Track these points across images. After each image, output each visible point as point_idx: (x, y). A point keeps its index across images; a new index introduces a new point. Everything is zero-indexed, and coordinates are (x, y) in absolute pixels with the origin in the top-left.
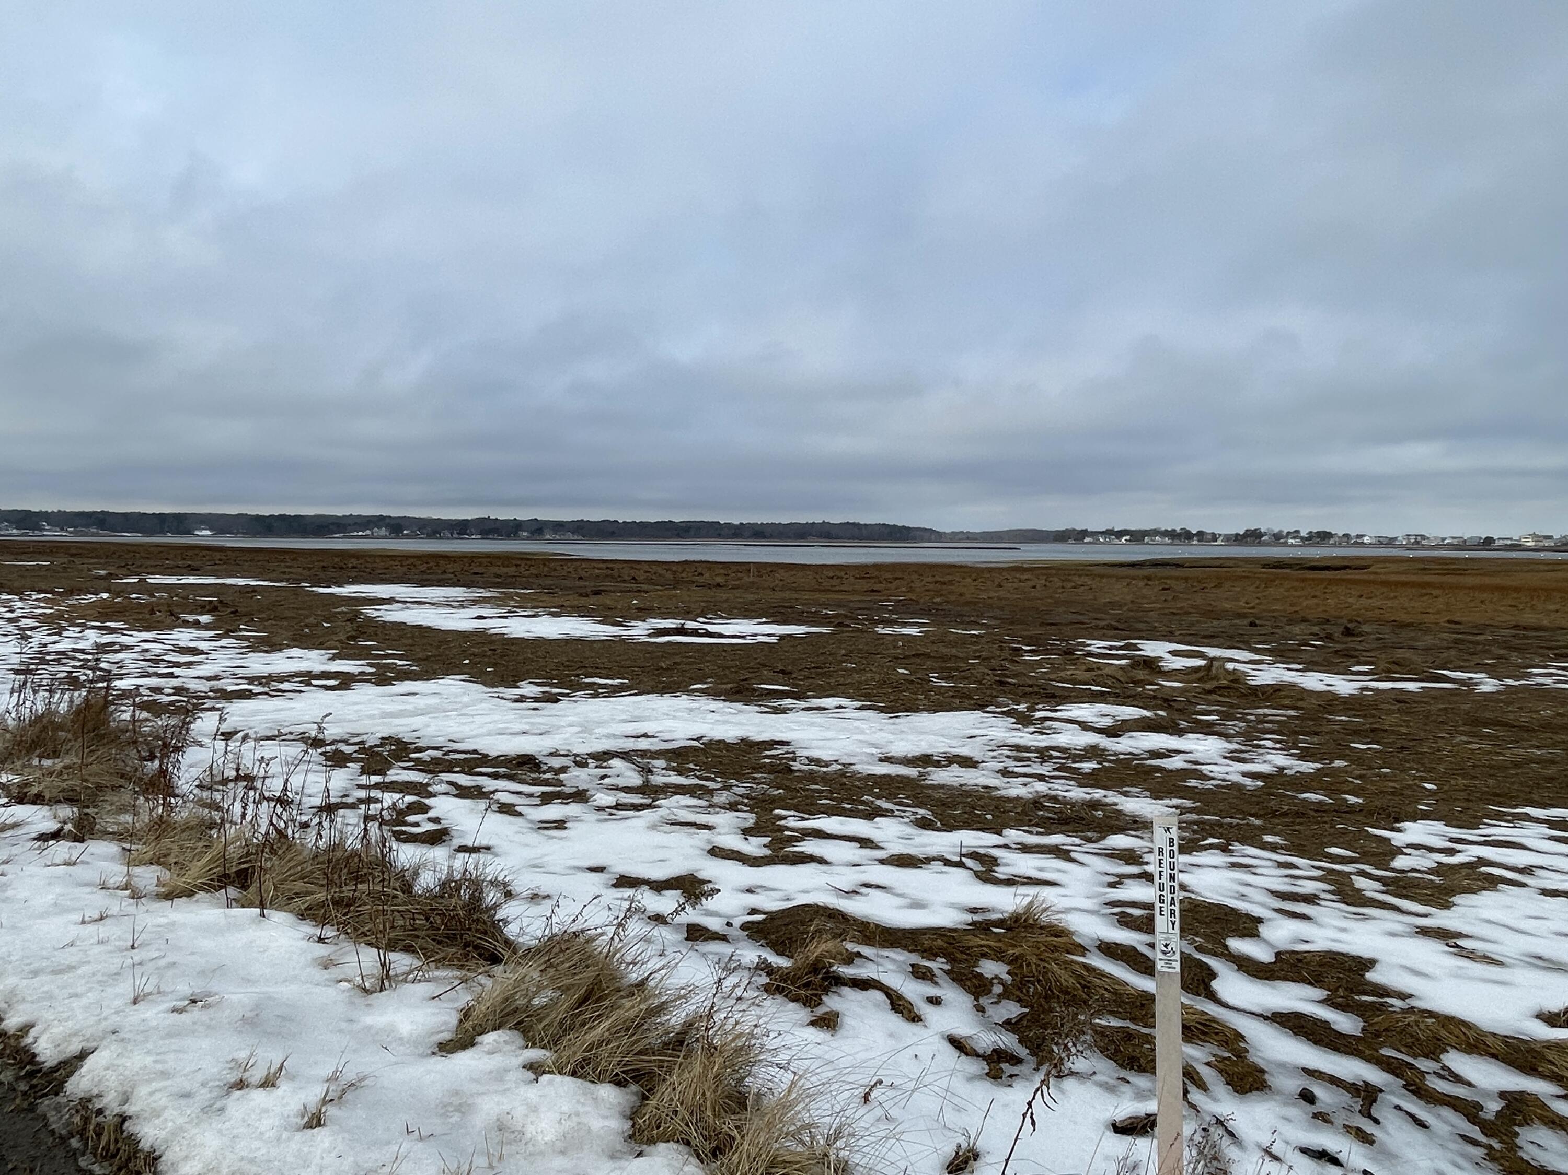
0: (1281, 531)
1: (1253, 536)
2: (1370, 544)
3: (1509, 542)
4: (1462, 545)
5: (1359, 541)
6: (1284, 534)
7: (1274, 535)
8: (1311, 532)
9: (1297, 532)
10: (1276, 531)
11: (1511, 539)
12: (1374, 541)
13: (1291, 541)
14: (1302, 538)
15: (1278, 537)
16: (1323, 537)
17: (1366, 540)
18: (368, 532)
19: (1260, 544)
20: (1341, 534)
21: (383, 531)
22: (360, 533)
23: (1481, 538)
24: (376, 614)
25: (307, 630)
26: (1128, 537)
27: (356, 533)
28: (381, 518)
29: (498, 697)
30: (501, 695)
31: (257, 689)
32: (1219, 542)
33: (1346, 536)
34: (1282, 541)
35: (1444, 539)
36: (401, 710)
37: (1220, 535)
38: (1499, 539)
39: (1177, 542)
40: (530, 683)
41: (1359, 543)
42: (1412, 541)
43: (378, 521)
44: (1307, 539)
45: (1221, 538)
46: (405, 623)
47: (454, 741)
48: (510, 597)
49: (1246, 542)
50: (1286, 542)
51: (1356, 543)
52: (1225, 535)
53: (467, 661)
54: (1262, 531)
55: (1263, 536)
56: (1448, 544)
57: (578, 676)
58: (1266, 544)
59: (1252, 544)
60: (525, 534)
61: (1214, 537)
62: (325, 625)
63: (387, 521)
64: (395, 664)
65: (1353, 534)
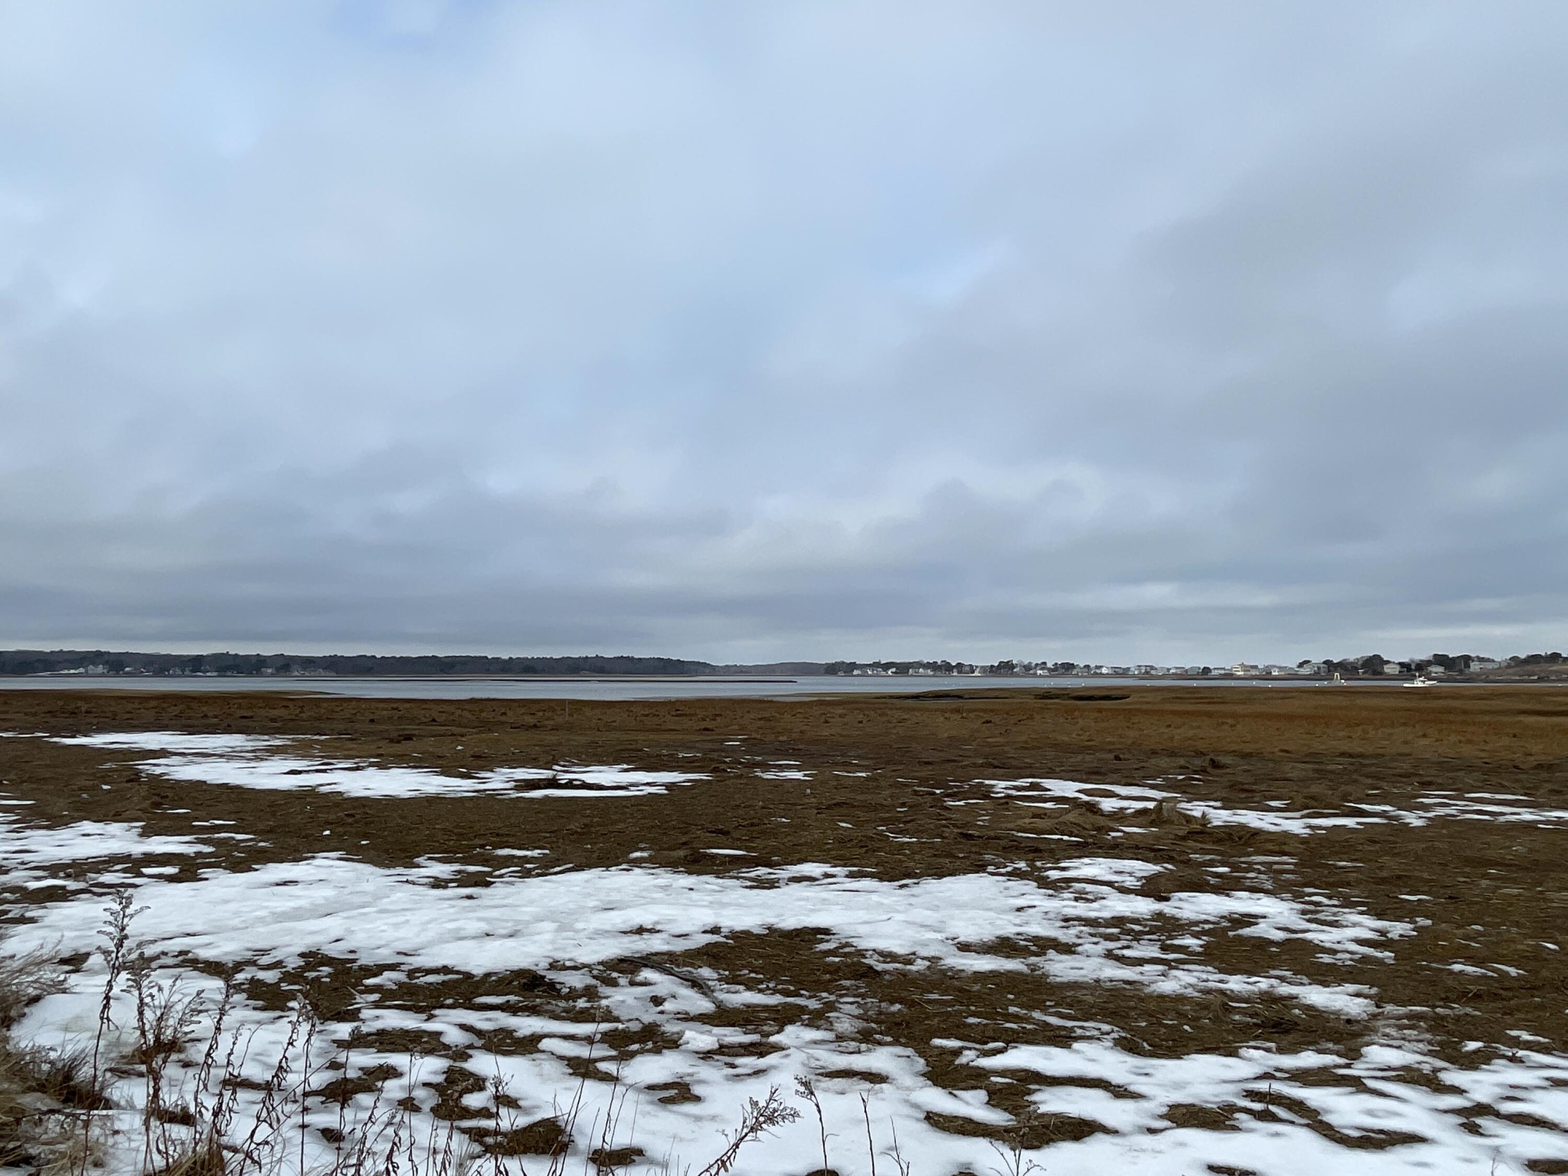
0: (1030, 663)
1: (1006, 668)
2: (1107, 674)
3: (1223, 672)
4: (1184, 675)
5: (1098, 671)
6: (1033, 665)
7: (1024, 666)
8: (1056, 664)
9: (1045, 663)
10: (1026, 663)
11: (1224, 669)
12: (1110, 672)
13: (1039, 672)
14: (1049, 670)
15: (1028, 669)
16: (1068, 668)
17: (1104, 671)
18: (82, 670)
19: (1014, 675)
20: (1082, 666)
21: (100, 669)
22: (72, 671)
23: (1200, 668)
24: (158, 771)
25: (85, 796)
26: (894, 670)
27: (66, 672)
28: (99, 654)
29: (407, 881)
30: (410, 878)
31: (72, 885)
32: (976, 674)
33: (1087, 667)
34: (1031, 672)
35: (1169, 670)
36: (296, 909)
37: (977, 667)
38: (1215, 669)
39: (939, 673)
40: (430, 859)
41: (1097, 674)
42: (1143, 671)
43: (97, 657)
44: (1053, 670)
45: (978, 670)
46: (205, 782)
47: (406, 954)
48: (310, 745)
49: (1000, 673)
50: (1036, 674)
51: (1096, 673)
52: (982, 667)
53: (327, 832)
54: (1014, 662)
55: (1014, 668)
56: (1173, 674)
57: (482, 846)
58: (1017, 675)
59: (1005, 676)
60: (270, 671)
61: (972, 669)
62: (105, 787)
63: (106, 658)
64: (233, 838)
65: (1093, 665)
